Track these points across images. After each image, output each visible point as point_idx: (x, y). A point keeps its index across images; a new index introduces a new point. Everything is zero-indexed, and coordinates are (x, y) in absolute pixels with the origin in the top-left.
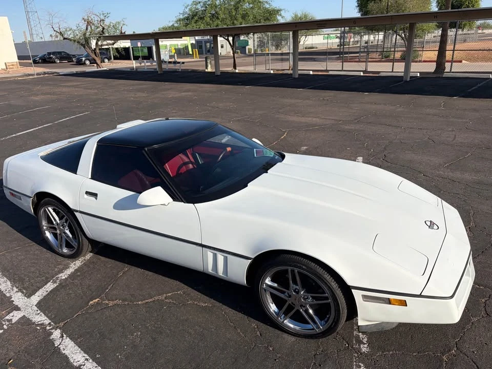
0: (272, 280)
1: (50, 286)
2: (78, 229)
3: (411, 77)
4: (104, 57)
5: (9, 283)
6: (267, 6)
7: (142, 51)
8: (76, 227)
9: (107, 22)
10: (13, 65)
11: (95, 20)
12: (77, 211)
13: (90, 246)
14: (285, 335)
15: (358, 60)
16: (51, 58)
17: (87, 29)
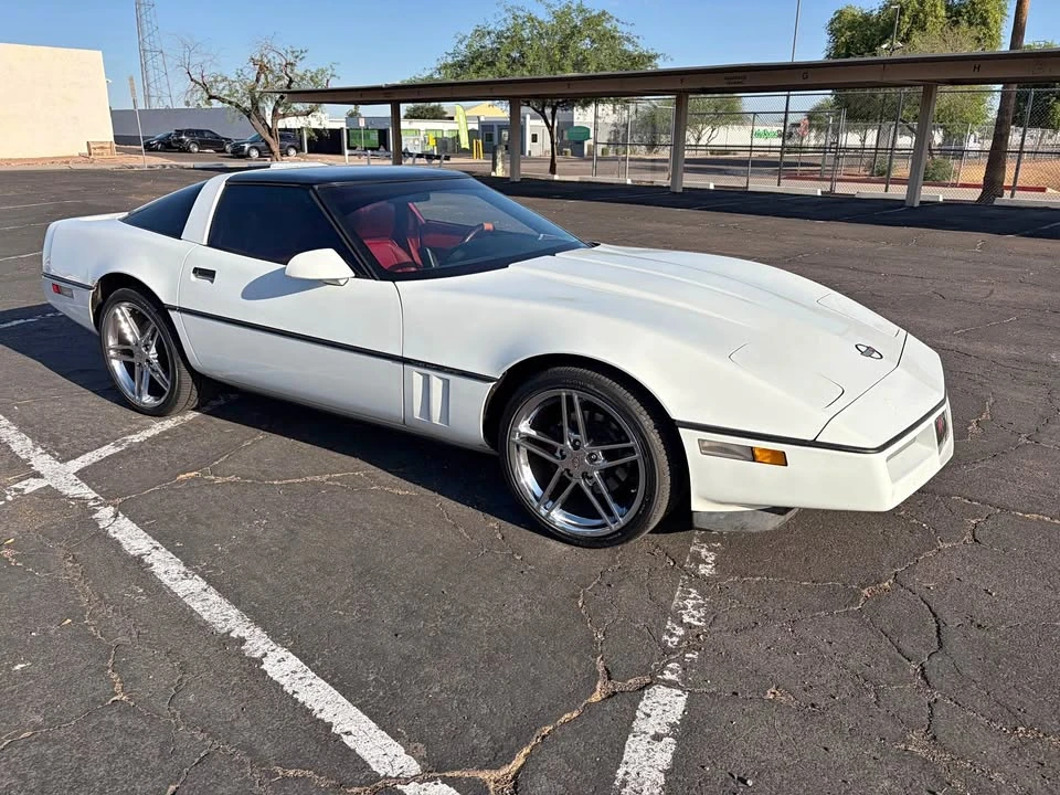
0: (533, 427)
1: (108, 450)
2: (174, 349)
3: (921, 202)
4: (288, 144)
5: (29, 441)
6: (629, 47)
7: (367, 136)
8: (170, 348)
9: (299, 70)
10: (102, 148)
11: (276, 61)
12: (174, 308)
13: (195, 393)
14: (552, 543)
15: (818, 176)
16: (182, 141)
17: (258, 80)
